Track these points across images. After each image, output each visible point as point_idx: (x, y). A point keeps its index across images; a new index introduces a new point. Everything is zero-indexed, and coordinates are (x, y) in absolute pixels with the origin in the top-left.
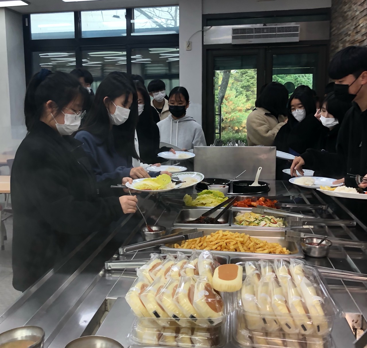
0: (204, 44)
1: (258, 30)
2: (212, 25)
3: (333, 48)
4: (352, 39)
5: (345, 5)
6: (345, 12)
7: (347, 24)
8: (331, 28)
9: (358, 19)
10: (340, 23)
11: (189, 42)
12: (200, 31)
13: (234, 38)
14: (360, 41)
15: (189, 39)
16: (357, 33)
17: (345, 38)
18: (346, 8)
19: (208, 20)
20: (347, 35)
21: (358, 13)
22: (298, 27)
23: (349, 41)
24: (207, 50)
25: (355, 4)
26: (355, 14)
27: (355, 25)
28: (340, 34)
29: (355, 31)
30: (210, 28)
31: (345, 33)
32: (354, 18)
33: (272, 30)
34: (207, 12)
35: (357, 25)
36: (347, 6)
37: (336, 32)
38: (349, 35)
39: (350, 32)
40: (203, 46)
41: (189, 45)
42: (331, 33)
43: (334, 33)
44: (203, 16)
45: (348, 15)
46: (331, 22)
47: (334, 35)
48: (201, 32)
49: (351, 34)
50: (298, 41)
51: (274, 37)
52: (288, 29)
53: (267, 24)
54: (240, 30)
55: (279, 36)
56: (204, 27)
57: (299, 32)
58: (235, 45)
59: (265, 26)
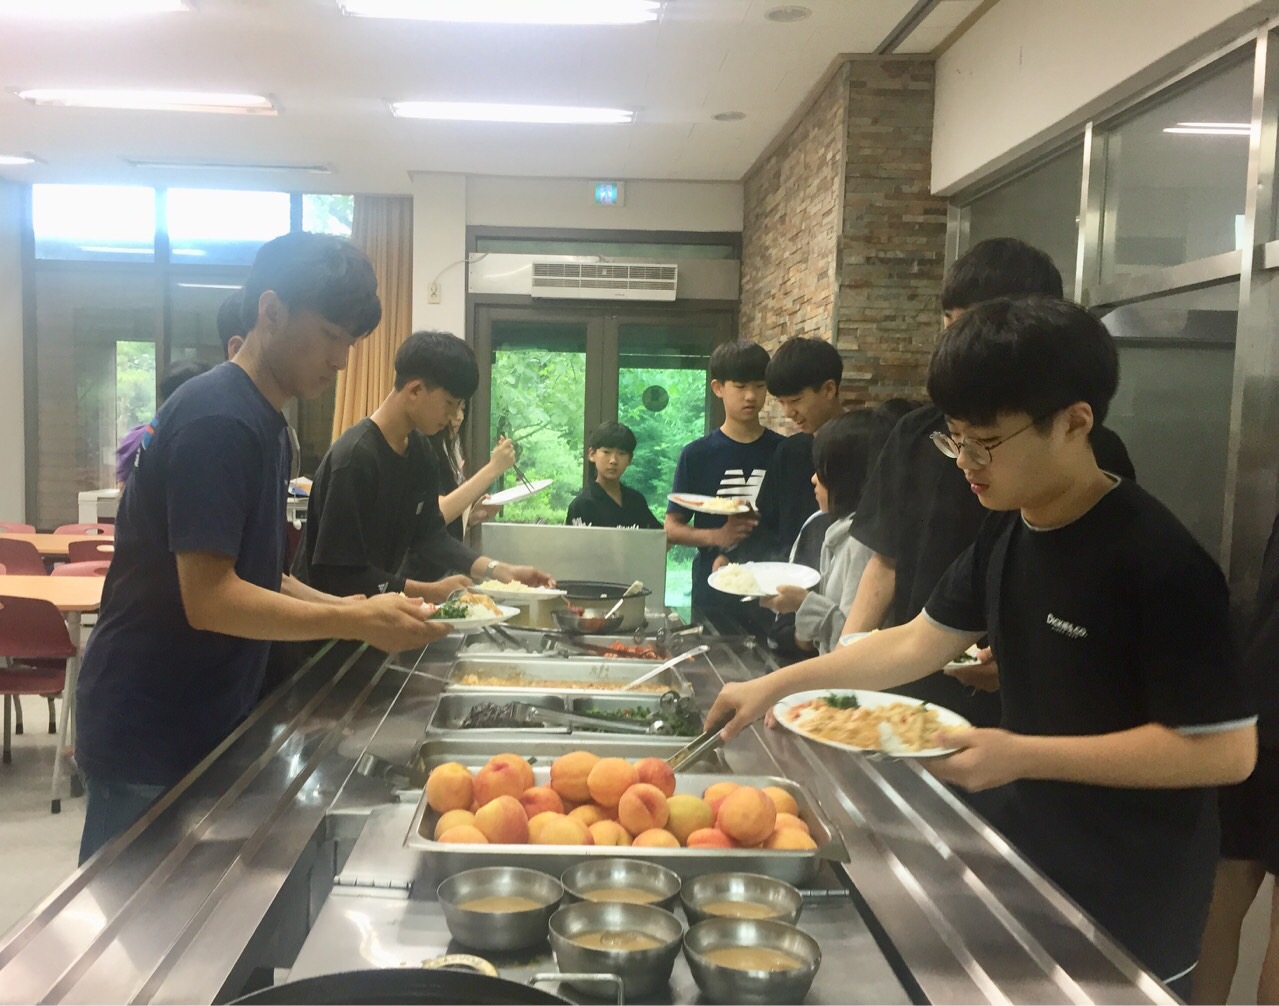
0: (470, 291)
1: (589, 270)
2: (487, 251)
4: (778, 306)
5: (767, 234)
6: (767, 248)
7: (768, 272)
8: (741, 276)
9: (787, 266)
10: (757, 269)
11: (434, 283)
12: (461, 262)
13: (537, 283)
14: (789, 311)
15: (437, 278)
16: (786, 294)
17: (767, 301)
18: (768, 239)
19: (478, 238)
20: (770, 295)
21: (787, 254)
22: (672, 270)
23: (773, 308)
24: (477, 305)
25: (784, 235)
26: (782, 255)
27: (783, 277)
28: (758, 292)
29: (782, 291)
30: (483, 257)
31: (766, 291)
32: (780, 263)
33: (620, 272)
34: (477, 221)
35: (786, 279)
36: (770, 235)
37: (751, 284)
38: (773, 297)
39: (773, 291)
40: (468, 295)
41: (435, 290)
42: (741, 289)
43: (747, 287)
44: (469, 229)
45: (770, 254)
46: (742, 263)
47: (747, 291)
48: (464, 264)
49: (776, 295)
50: (674, 299)
51: (623, 286)
52: (654, 273)
53: (607, 258)
54: (551, 266)
55: (634, 286)
56: (471, 254)
57: (675, 281)
58: (539, 298)
59: (604, 261)
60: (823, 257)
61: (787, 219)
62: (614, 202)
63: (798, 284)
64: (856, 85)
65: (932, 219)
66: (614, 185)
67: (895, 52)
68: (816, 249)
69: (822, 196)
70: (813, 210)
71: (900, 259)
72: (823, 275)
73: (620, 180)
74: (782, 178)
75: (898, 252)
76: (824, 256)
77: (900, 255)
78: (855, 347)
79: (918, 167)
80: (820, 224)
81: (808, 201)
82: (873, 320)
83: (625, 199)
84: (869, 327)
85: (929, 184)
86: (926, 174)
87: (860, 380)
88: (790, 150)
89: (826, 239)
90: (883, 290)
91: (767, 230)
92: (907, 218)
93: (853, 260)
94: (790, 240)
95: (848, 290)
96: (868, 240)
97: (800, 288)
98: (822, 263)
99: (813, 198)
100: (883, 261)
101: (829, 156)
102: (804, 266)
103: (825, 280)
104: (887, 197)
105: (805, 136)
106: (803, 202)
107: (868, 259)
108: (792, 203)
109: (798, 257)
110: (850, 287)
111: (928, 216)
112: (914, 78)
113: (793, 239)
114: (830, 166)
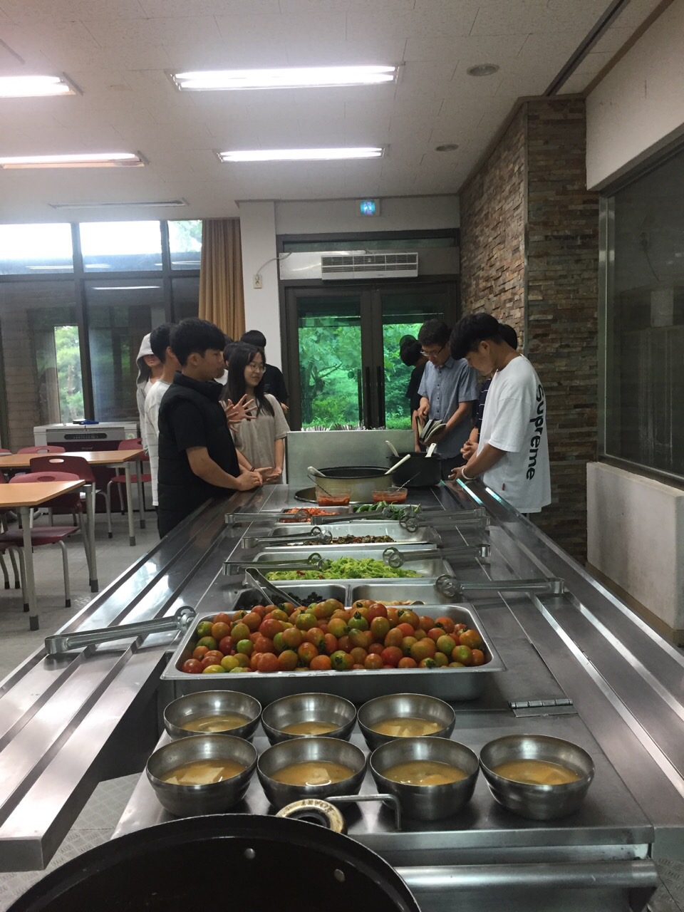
0: (281, 279)
1: (359, 260)
2: (290, 251)
3: (464, 286)
4: (486, 275)
5: (476, 227)
6: (477, 237)
7: (479, 253)
8: (460, 260)
9: (491, 247)
10: (471, 252)
11: (257, 275)
12: (274, 259)
13: (325, 270)
14: (494, 278)
15: (259, 272)
16: (491, 266)
17: (478, 273)
18: (477, 231)
19: (284, 243)
20: (480, 269)
21: (491, 239)
22: (414, 256)
23: (483, 277)
24: (286, 288)
25: (487, 226)
26: (487, 241)
27: (489, 255)
28: (472, 267)
29: (489, 264)
30: (289, 255)
31: (478, 265)
32: (486, 245)
33: (380, 259)
34: (282, 232)
35: (491, 256)
36: (479, 228)
37: (467, 263)
38: (483, 269)
39: (483, 265)
40: (281, 283)
41: (258, 280)
42: (461, 265)
43: (465, 265)
44: (278, 237)
45: (479, 241)
46: (460, 250)
47: (465, 267)
48: (276, 261)
49: (485, 268)
50: (416, 275)
51: (382, 269)
52: (402, 259)
53: (371, 251)
54: (335, 258)
55: (389, 268)
56: (280, 254)
57: (417, 263)
58: (327, 280)
59: (369, 253)
60: (516, 239)
61: (490, 216)
62: (373, 213)
63: (499, 258)
64: (532, 118)
65: (589, 207)
66: (373, 202)
67: (558, 93)
68: (510, 234)
69: (513, 196)
70: (507, 207)
71: (568, 236)
72: (516, 250)
73: (376, 198)
74: (485, 188)
75: (567, 231)
76: (516, 237)
77: (568, 232)
78: (540, 298)
79: (578, 172)
80: (512, 216)
81: (504, 201)
82: (551, 279)
83: (380, 211)
84: (549, 283)
85: (586, 183)
86: (583, 177)
87: (545, 320)
88: (489, 168)
89: (517, 226)
90: (557, 258)
91: (476, 225)
92: (572, 207)
93: (536, 238)
94: (492, 229)
95: (534, 259)
96: (545, 224)
97: (501, 261)
98: (515, 243)
99: (506, 198)
100: (556, 238)
101: (516, 169)
102: (502, 246)
103: (518, 254)
104: (557, 194)
105: (499, 158)
106: (500, 202)
107: (546, 237)
108: (492, 203)
109: (498, 240)
110: (535, 257)
111: (585, 205)
112: (572, 111)
113: (494, 229)
114: (517, 175)
